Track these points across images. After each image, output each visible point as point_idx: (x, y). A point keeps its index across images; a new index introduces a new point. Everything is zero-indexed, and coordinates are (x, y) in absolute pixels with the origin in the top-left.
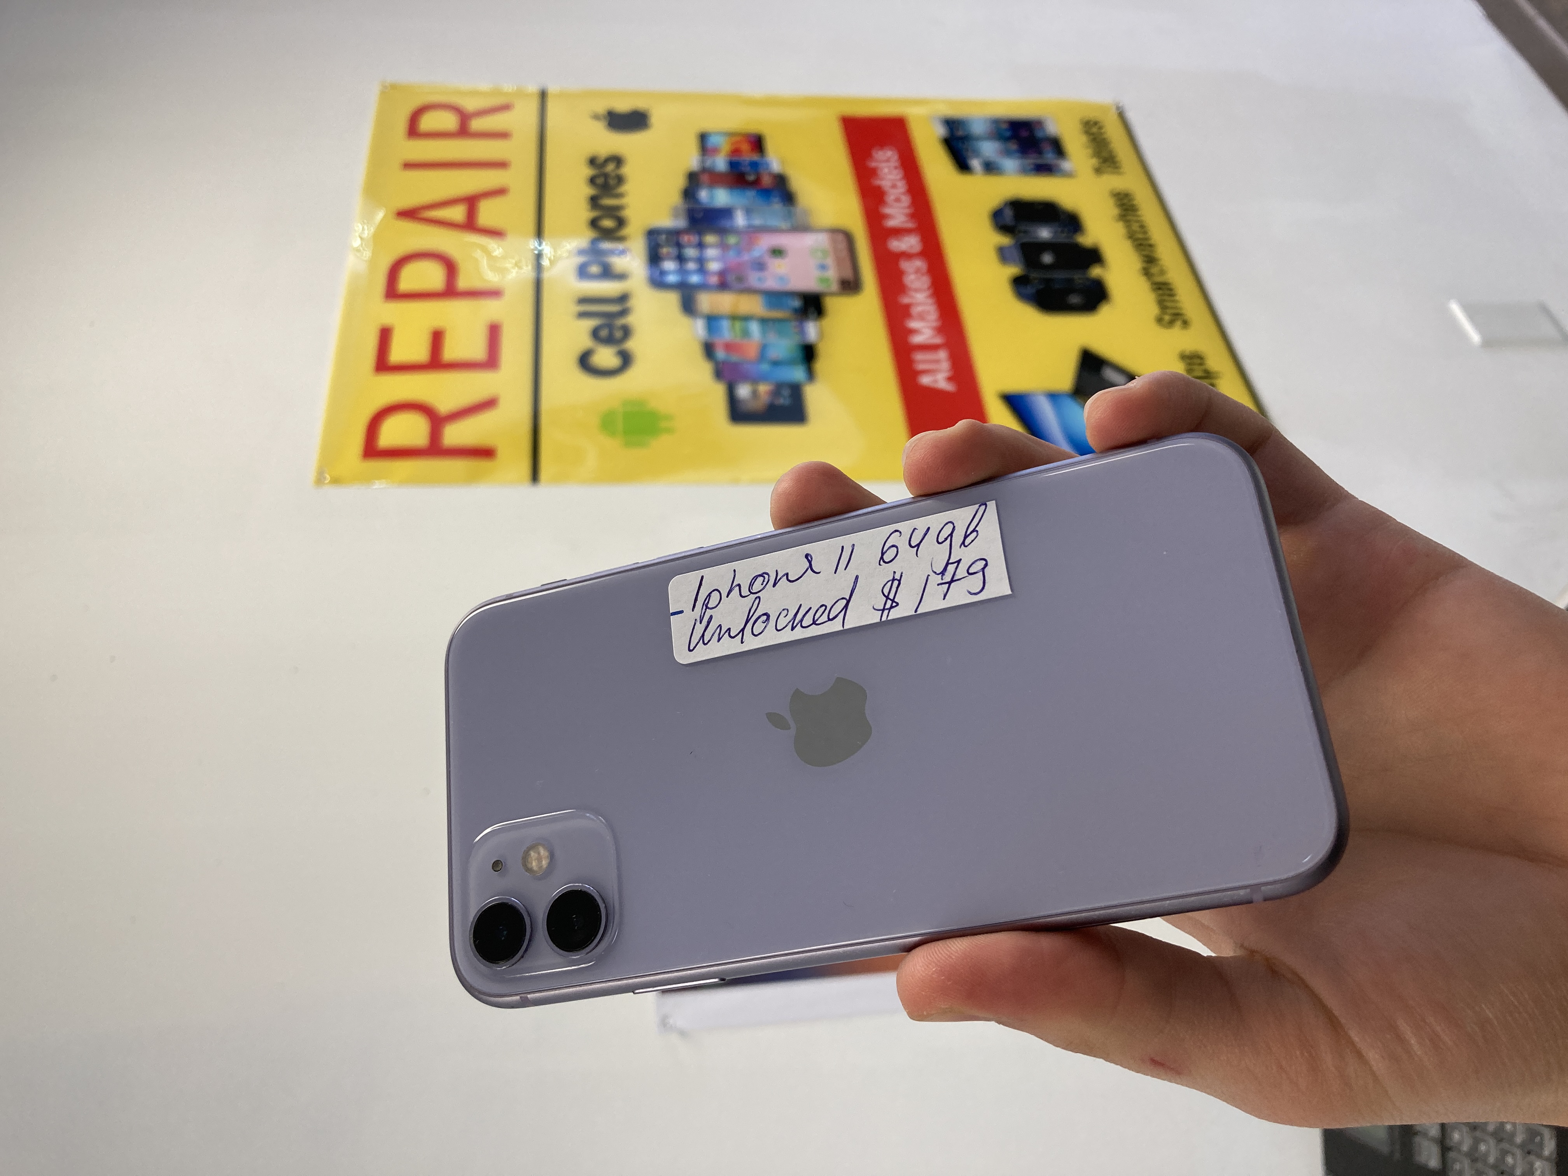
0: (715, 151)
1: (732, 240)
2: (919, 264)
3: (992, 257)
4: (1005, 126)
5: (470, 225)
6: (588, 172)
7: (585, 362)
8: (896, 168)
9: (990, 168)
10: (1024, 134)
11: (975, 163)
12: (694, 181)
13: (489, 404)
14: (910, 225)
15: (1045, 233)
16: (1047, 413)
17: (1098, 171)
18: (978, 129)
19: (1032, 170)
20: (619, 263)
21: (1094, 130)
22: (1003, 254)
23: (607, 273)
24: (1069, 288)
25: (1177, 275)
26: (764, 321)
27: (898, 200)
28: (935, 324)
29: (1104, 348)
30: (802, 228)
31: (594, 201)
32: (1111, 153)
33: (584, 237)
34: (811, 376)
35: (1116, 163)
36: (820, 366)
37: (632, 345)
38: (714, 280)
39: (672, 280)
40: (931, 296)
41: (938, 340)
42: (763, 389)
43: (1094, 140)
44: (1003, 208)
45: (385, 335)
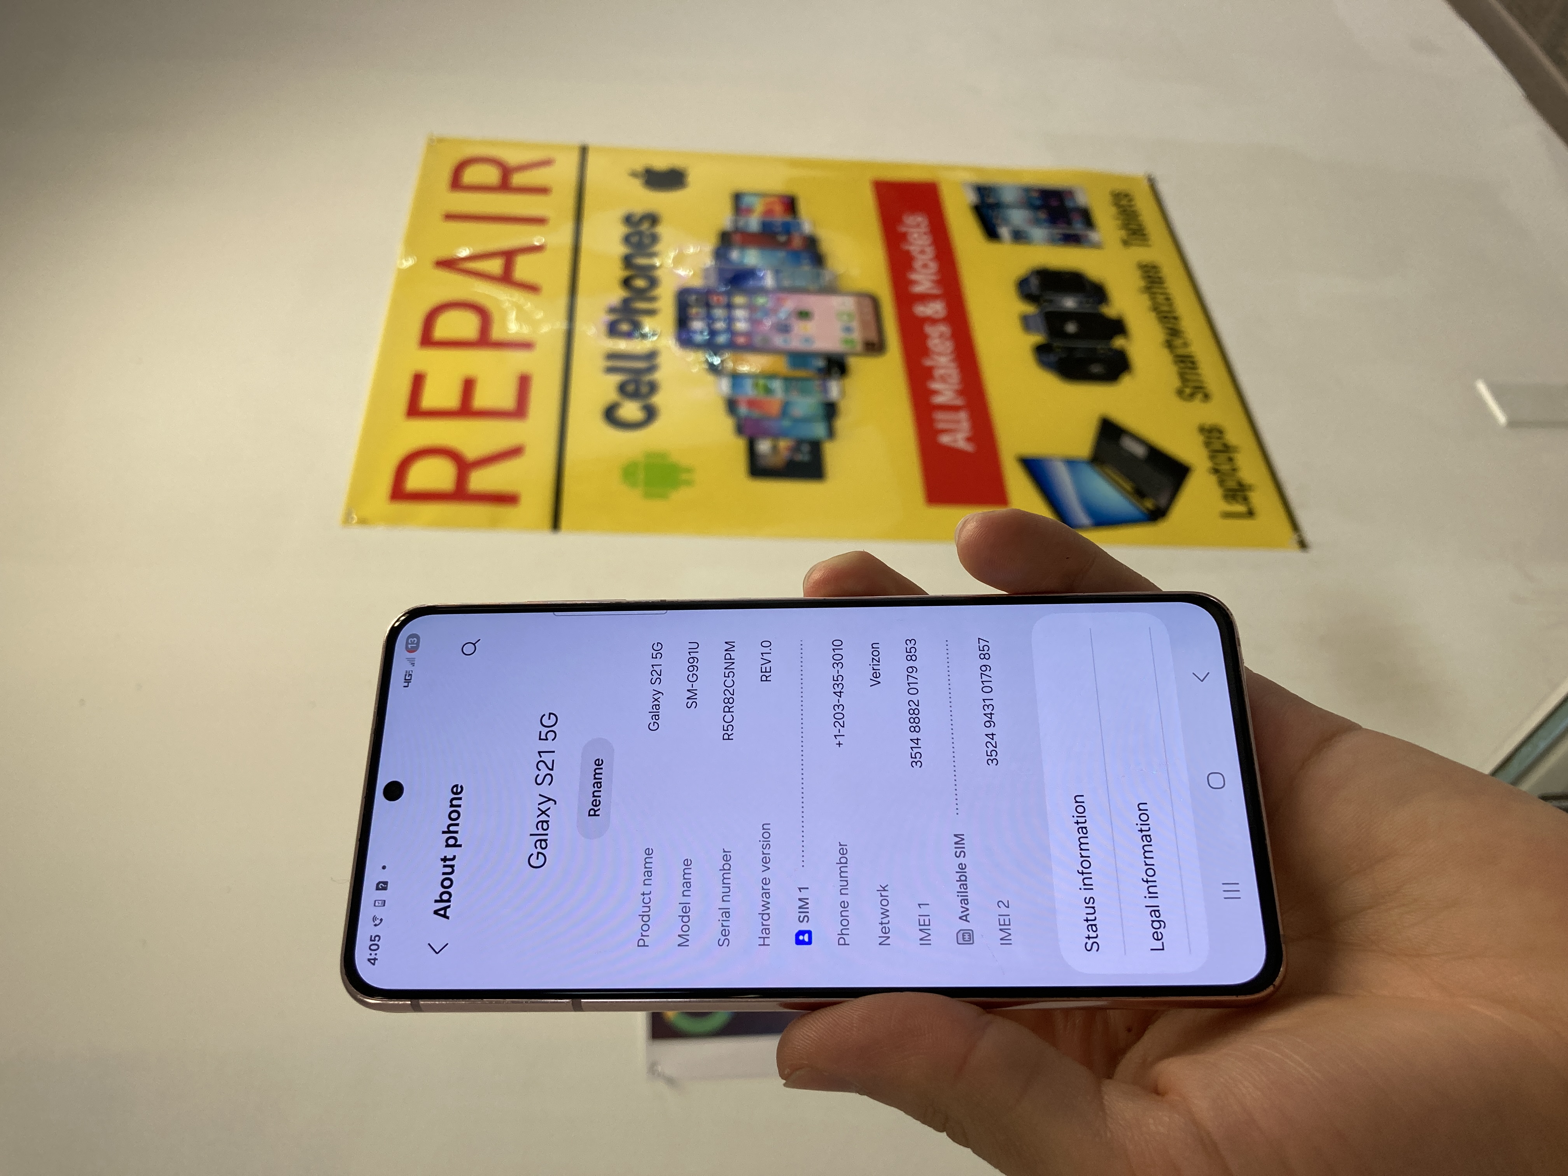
0: (749, 211)
1: (761, 300)
2: (943, 328)
3: (1015, 325)
4: (1035, 195)
5: (506, 278)
6: (622, 230)
7: (610, 415)
8: (925, 233)
9: (1019, 236)
10: (1054, 203)
11: (1004, 232)
12: (726, 240)
13: (515, 452)
14: (936, 291)
15: (1069, 303)
16: (1064, 479)
17: (1126, 243)
18: (1008, 197)
19: (1060, 240)
20: (648, 323)
21: (1124, 202)
22: (1027, 323)
23: (636, 332)
24: (1092, 357)
25: (1201, 349)
26: (788, 380)
27: (925, 266)
28: (956, 387)
29: (1124, 417)
30: (829, 290)
31: (627, 260)
32: (1140, 225)
33: (616, 295)
34: (831, 433)
35: (1144, 235)
36: (841, 423)
37: (657, 400)
38: (741, 340)
39: (698, 338)
40: (954, 360)
41: (959, 402)
42: (784, 444)
43: (1124, 211)
44: (1029, 277)
45: (418, 381)
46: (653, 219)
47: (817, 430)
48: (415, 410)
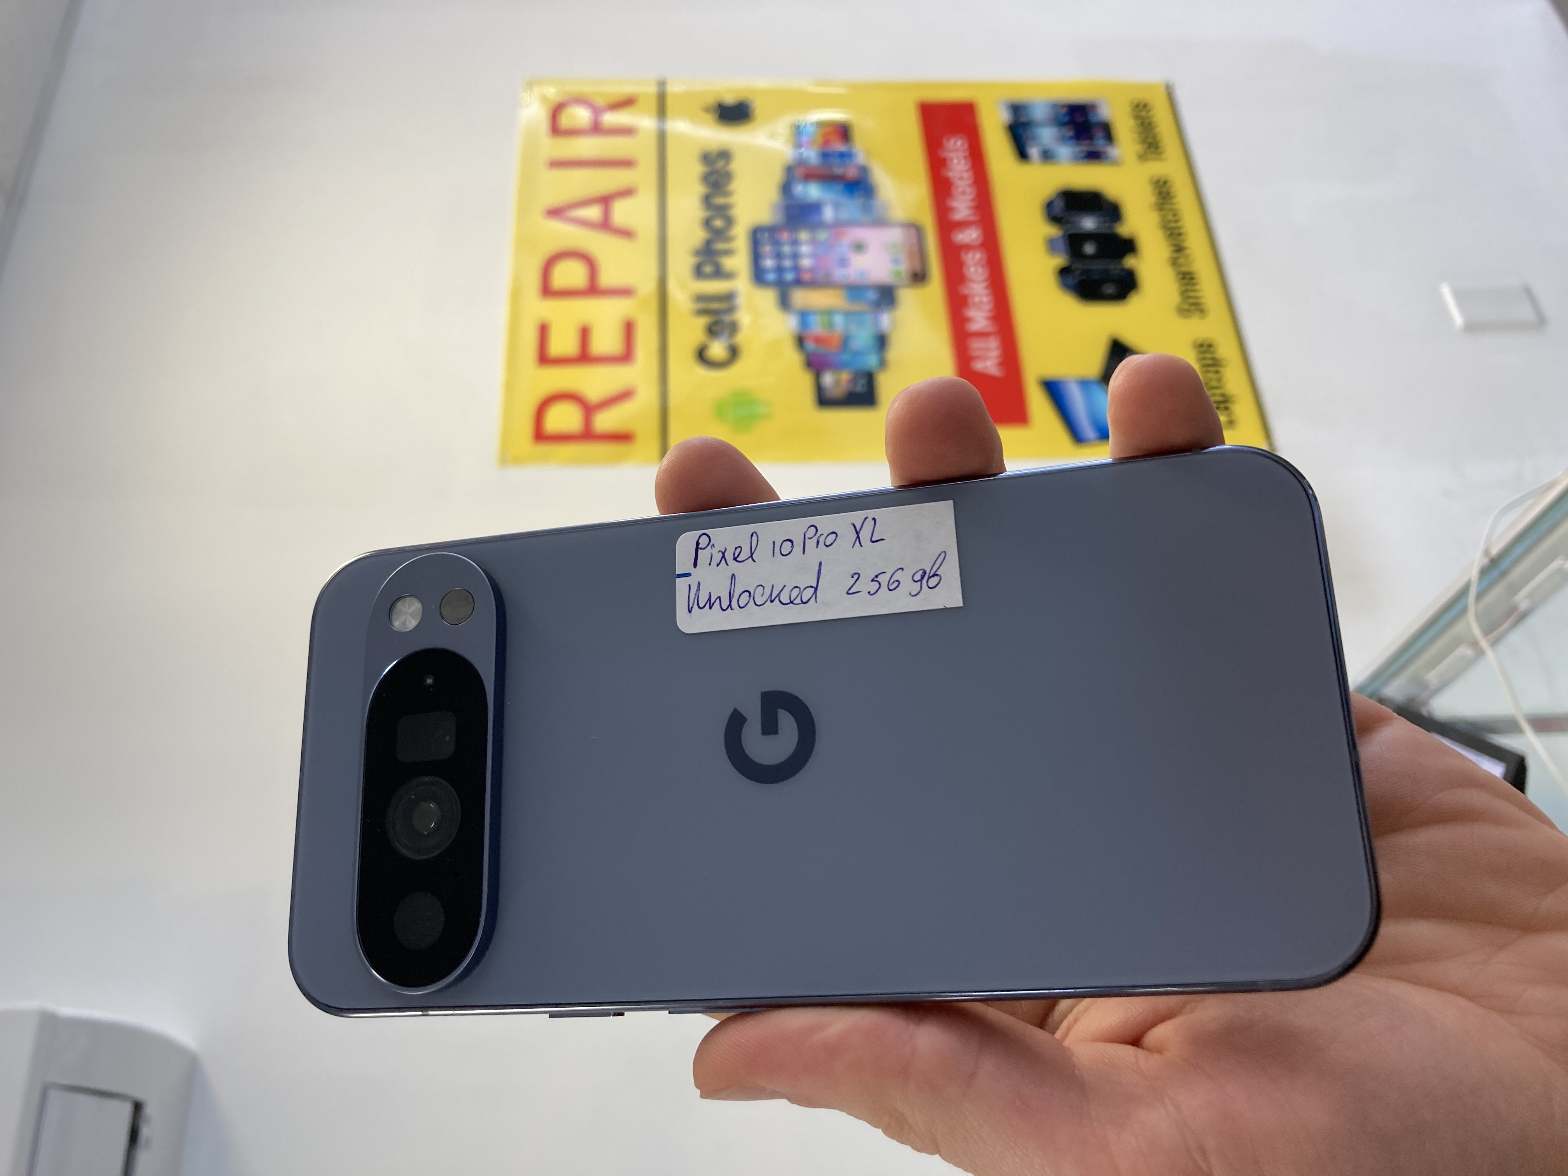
1: (822, 235)
2: (978, 256)
3: (1040, 248)
4: (1064, 111)
5: (605, 225)
6: (699, 169)
7: (701, 355)
8: (965, 158)
9: (1047, 156)
10: (1079, 119)
11: (1034, 152)
12: (791, 175)
13: (625, 395)
14: (972, 218)
15: (1089, 223)
16: (1077, 399)
17: (1142, 158)
18: (1039, 113)
19: (1084, 158)
20: (729, 263)
21: (1143, 113)
22: (1051, 245)
23: (719, 273)
24: (1106, 278)
25: (1201, 264)
26: (847, 314)
27: (963, 193)
28: (989, 314)
29: (1131, 336)
30: (881, 222)
31: (707, 200)
32: (1154, 137)
33: (699, 236)
34: (883, 364)
35: (1157, 148)
36: (893, 354)
37: (740, 338)
38: (806, 277)
39: (771, 277)
40: (987, 288)
41: (990, 329)
42: (845, 376)
43: (1142, 124)
44: (1055, 199)
45: (543, 331)
47: (872, 361)
48: (544, 358)
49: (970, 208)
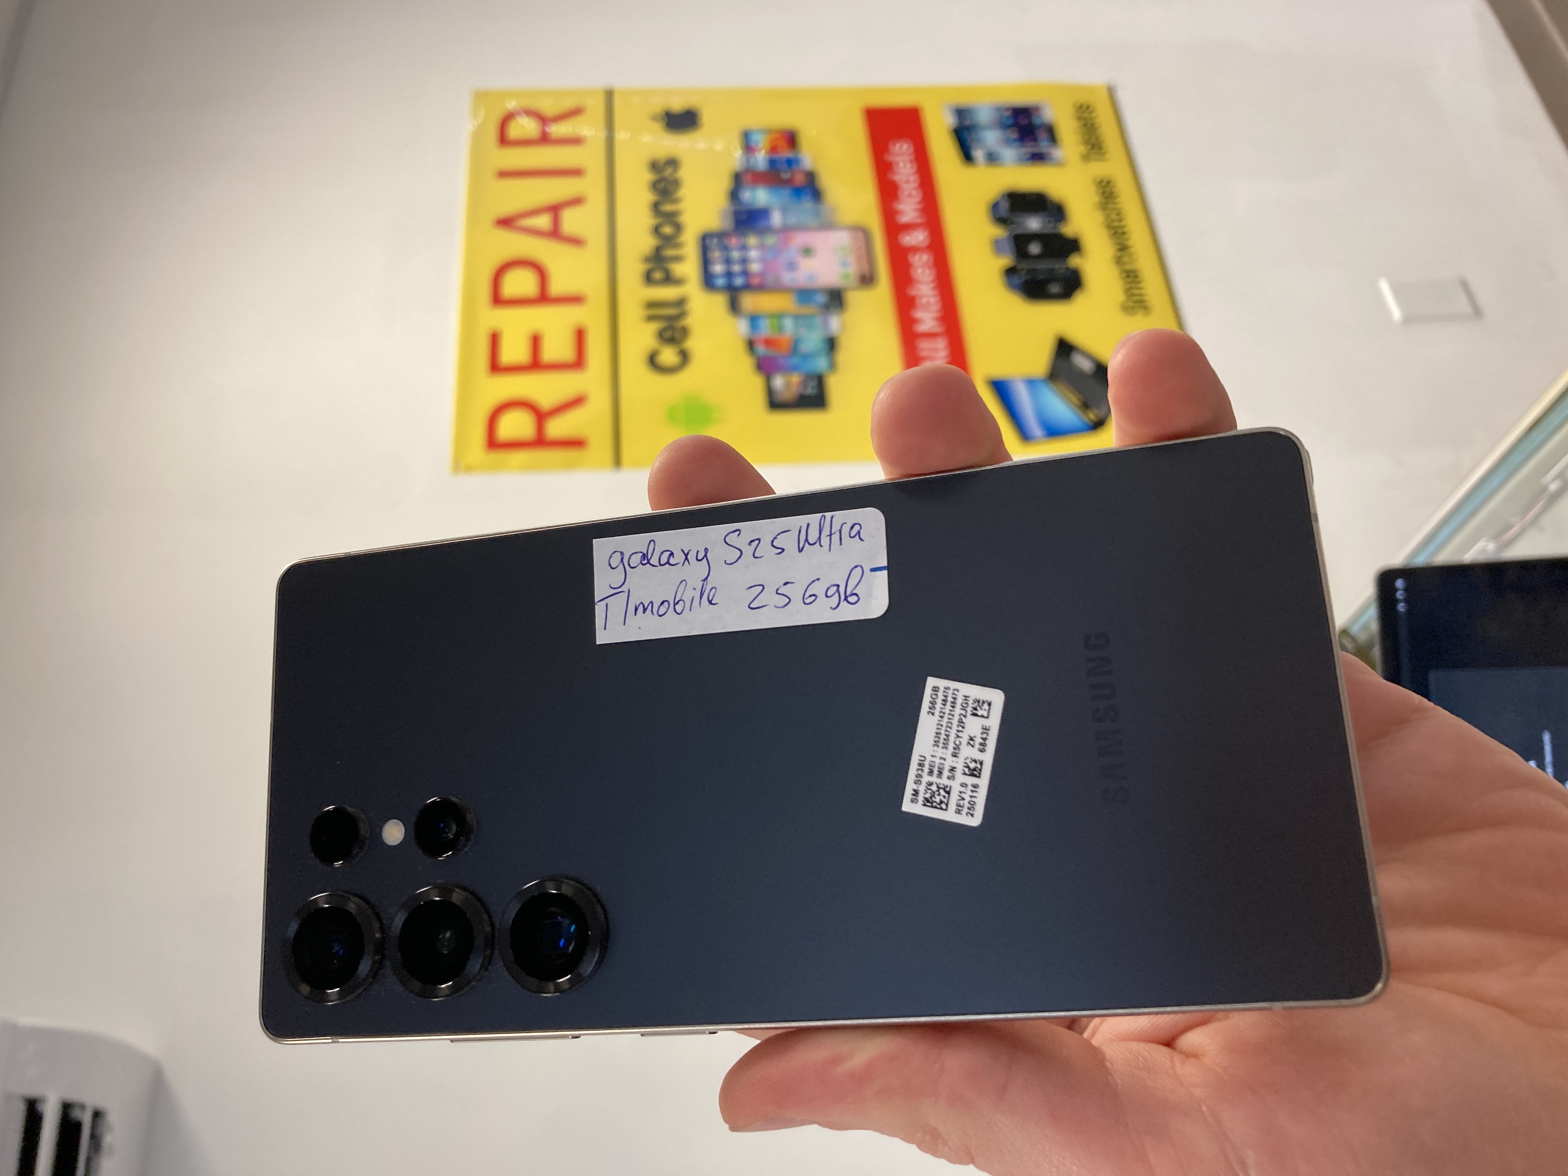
0: (757, 148)
1: (771, 240)
2: (925, 257)
3: (986, 250)
4: (1008, 114)
5: (555, 233)
6: (648, 177)
7: (653, 361)
8: (911, 162)
9: (992, 158)
10: (1023, 121)
11: (979, 154)
12: (739, 180)
13: (577, 402)
14: (919, 221)
15: (1034, 224)
16: (1023, 397)
17: (1085, 158)
18: (984, 117)
19: (1028, 159)
20: (678, 269)
21: (1086, 115)
22: (997, 246)
23: (669, 279)
24: (1052, 277)
25: (1145, 263)
26: (797, 317)
27: (910, 196)
28: (937, 315)
29: (1078, 336)
30: (828, 225)
31: (656, 207)
32: (1097, 138)
33: (647, 243)
34: (832, 366)
35: (1100, 148)
36: (843, 356)
37: (689, 344)
38: (756, 281)
39: (721, 282)
40: (934, 288)
41: (938, 329)
42: (795, 379)
43: (1085, 125)
44: (1000, 200)
45: (495, 340)
46: (673, 163)
47: (821, 364)
48: (495, 367)
49: (917, 210)
